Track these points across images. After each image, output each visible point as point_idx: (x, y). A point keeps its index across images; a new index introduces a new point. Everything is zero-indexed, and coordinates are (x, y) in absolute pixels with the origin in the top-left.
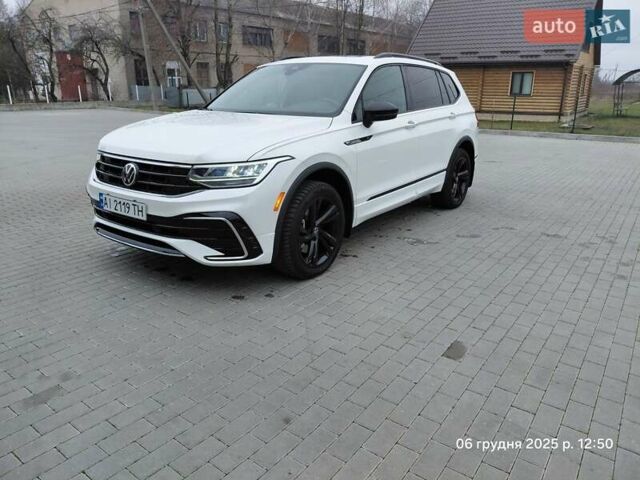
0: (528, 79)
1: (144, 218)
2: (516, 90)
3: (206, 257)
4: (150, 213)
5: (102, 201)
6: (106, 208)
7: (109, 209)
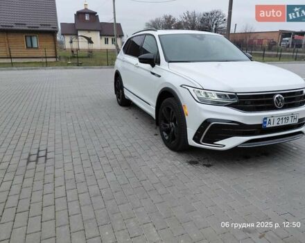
1: (297, 122)
2: (29, 45)
4: (300, 118)
5: (265, 123)
6: (269, 126)
7: (272, 126)
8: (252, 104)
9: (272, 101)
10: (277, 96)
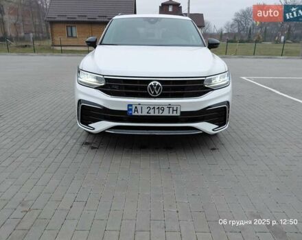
0: (74, 29)
1: (179, 114)
2: (70, 34)
3: (213, 130)
4: (182, 110)
5: (131, 110)
6: (136, 114)
7: (140, 114)
8: (119, 88)
9: (145, 88)
10: (152, 83)
